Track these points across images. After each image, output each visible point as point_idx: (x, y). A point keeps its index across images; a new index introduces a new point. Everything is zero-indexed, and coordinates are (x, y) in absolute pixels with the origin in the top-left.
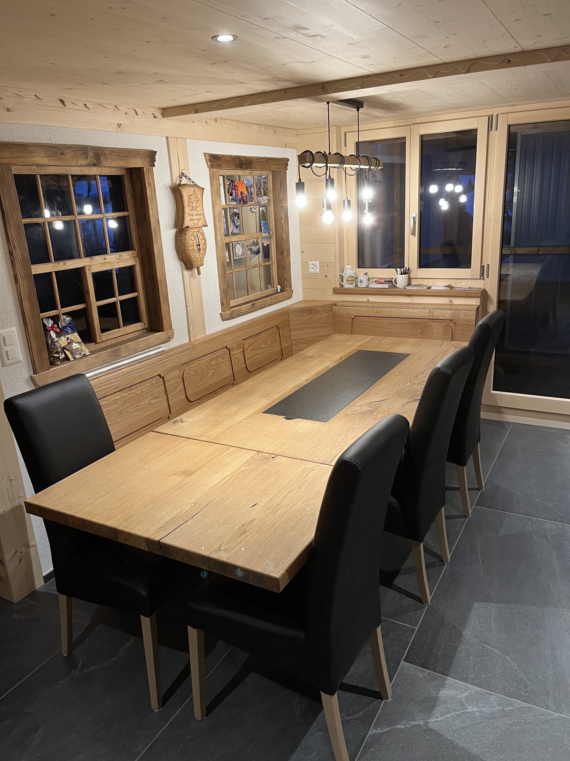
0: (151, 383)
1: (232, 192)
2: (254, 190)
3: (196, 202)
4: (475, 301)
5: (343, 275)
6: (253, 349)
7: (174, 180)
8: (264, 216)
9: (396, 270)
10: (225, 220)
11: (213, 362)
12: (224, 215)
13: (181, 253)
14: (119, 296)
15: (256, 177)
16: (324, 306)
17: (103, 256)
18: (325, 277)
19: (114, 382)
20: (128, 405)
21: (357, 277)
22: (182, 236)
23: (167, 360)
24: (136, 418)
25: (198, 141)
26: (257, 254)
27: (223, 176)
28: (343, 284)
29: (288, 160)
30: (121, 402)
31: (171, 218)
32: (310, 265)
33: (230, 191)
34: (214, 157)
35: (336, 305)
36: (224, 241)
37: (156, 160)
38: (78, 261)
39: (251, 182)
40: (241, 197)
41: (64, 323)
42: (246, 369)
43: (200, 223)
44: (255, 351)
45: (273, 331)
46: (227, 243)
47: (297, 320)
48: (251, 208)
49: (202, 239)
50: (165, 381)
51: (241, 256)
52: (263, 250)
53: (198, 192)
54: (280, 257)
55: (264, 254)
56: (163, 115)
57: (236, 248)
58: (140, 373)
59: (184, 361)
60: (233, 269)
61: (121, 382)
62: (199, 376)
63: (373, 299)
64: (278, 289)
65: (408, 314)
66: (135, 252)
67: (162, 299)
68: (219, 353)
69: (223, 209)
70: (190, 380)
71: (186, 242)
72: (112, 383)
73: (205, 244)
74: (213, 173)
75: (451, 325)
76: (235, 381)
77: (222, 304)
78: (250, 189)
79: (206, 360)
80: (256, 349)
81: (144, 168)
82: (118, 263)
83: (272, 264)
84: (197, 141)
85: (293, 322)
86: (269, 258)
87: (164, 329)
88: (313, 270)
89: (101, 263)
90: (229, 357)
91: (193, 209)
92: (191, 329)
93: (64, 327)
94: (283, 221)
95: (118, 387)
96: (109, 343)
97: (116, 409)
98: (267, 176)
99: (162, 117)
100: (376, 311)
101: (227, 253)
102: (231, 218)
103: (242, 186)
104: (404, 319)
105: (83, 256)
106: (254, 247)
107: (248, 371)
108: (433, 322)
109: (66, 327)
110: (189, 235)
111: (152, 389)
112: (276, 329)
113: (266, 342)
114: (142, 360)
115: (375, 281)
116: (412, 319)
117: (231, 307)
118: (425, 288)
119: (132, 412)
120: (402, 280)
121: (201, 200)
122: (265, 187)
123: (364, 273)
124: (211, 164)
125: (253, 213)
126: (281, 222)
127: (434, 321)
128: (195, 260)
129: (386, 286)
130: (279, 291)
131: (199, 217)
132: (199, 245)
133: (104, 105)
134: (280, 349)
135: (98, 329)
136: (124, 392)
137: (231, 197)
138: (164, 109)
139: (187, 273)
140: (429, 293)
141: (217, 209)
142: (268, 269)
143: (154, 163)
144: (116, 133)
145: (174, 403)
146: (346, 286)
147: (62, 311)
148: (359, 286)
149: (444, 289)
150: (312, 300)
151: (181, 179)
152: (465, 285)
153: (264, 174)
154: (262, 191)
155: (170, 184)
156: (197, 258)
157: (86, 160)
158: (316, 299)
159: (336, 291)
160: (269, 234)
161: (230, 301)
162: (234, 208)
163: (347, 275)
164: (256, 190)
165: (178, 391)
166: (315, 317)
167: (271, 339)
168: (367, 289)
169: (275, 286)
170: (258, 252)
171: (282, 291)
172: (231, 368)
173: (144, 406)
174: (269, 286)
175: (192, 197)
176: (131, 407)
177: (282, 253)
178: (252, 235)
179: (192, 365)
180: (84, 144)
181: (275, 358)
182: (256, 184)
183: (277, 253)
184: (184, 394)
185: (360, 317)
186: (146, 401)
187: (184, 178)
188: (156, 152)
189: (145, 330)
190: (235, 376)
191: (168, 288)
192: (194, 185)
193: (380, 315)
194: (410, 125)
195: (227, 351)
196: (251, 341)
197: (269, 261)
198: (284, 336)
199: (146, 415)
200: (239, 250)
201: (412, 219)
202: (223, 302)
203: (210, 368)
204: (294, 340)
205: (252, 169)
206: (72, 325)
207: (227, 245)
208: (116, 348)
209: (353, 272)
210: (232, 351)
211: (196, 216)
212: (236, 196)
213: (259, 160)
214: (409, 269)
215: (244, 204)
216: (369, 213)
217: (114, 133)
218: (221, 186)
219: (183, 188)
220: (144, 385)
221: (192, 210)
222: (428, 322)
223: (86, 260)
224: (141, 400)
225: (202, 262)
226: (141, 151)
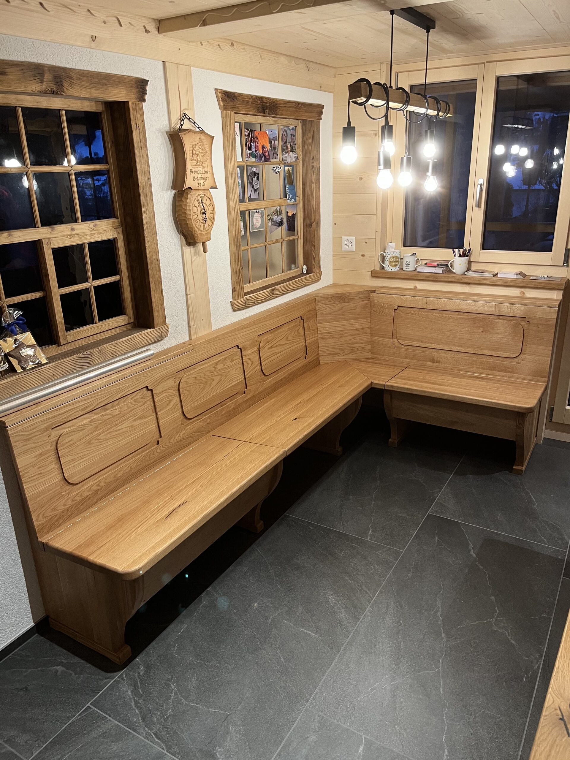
0: (134, 398)
1: (251, 144)
2: (278, 144)
3: (202, 155)
4: (556, 294)
5: (384, 254)
6: (271, 347)
7: (172, 123)
8: (289, 179)
9: (454, 252)
10: (240, 182)
11: (220, 367)
12: (239, 175)
13: (181, 224)
14: (93, 280)
15: (281, 127)
16: (360, 293)
17: (70, 226)
18: (361, 257)
19: (80, 402)
20: (101, 431)
21: (402, 257)
22: (181, 200)
23: (157, 367)
24: (112, 448)
25: (208, 71)
26: (279, 226)
27: (240, 123)
28: (384, 265)
29: (323, 107)
30: (90, 427)
31: (167, 177)
32: (343, 240)
33: (248, 143)
34: (228, 96)
35: (374, 291)
36: (238, 208)
37: (147, 92)
38: (32, 231)
39: (275, 134)
40: (261, 152)
41: (10, 319)
42: (261, 372)
43: (208, 184)
44: (274, 349)
45: (296, 323)
46: (242, 211)
47: (326, 309)
48: (274, 167)
49: (210, 205)
50: (154, 394)
51: (259, 228)
52: (287, 221)
53: (206, 141)
54: (308, 229)
55: (288, 226)
56: (159, 30)
57: (254, 217)
58: (119, 386)
59: (181, 366)
60: (249, 245)
61: (91, 400)
62: (200, 386)
63: (421, 285)
64: (304, 270)
65: (467, 307)
66: (116, 220)
67: (152, 285)
68: (227, 354)
69: (238, 167)
70: (188, 391)
71: (188, 208)
72: (77, 402)
73: (213, 212)
74: (226, 117)
75: (522, 324)
76: (246, 388)
77: (234, 290)
78: (274, 142)
79: (210, 363)
80: (274, 347)
81: (130, 103)
82: (92, 235)
83: (298, 239)
84: (205, 71)
85: (321, 312)
86: (294, 231)
87: (155, 324)
88: (346, 247)
89: (67, 236)
90: (241, 359)
91: (199, 163)
92: (192, 324)
93: (9, 325)
94: (313, 186)
95: (87, 407)
96: (77, 344)
97: (84, 438)
98: (295, 127)
99: (157, 32)
100: (425, 302)
101: (242, 224)
102: (248, 179)
103: (263, 137)
104: (462, 313)
105: (40, 225)
106: (276, 217)
107: (264, 374)
108: (499, 319)
109: (13, 325)
110: (192, 199)
111: (135, 407)
112: (300, 321)
113: (287, 338)
114: (123, 368)
115: (425, 264)
116: (472, 314)
117: (245, 293)
118: (491, 275)
119: (106, 440)
120: (460, 264)
121: (209, 152)
122: (293, 141)
123: (412, 253)
124: (224, 105)
125: (276, 173)
126: (311, 186)
127: (501, 317)
128: (200, 233)
129: (440, 270)
130: (305, 272)
131: (206, 175)
132: (204, 213)
133: (70, 7)
134: (303, 346)
135: (62, 326)
136: (95, 414)
137: (249, 152)
138: (160, 21)
139: (188, 250)
140: (495, 282)
141: (231, 167)
142: (292, 245)
143: (144, 96)
144: (88, 50)
145: (165, 423)
146: (389, 268)
147: (7, 302)
148: (404, 269)
149: (515, 277)
150: (345, 283)
151: (183, 121)
152: (542, 273)
153: (293, 123)
154: (289, 146)
155: (167, 129)
156: (202, 231)
157: (40, 84)
158: (349, 283)
159: (375, 275)
160: (295, 201)
161: (244, 286)
162: (252, 166)
163: (391, 255)
164: (281, 144)
165: (172, 406)
166: (348, 306)
167: (293, 334)
168: (415, 273)
169: (300, 266)
170: (281, 224)
171: (308, 272)
172: (243, 372)
173: (124, 430)
174: (293, 266)
175: (197, 148)
176: (104, 434)
177: (310, 225)
178: (274, 201)
179: (192, 372)
180: (39, 62)
181: (298, 356)
182: (282, 137)
183: (305, 225)
184: (180, 410)
185: (405, 309)
186: (127, 424)
187: (186, 120)
188: (148, 81)
189: (130, 325)
190: (247, 382)
191: (161, 270)
192: (201, 132)
193: (431, 307)
194: (484, 63)
195: (238, 351)
196: (269, 336)
197: (294, 235)
198: (310, 329)
199: (125, 443)
200: (257, 220)
201: (479, 186)
202: (234, 288)
203: (216, 373)
204: (321, 334)
205: (278, 115)
206: (21, 322)
207: (243, 213)
208: (85, 353)
209: (398, 251)
210: (244, 351)
211: (202, 174)
212: (256, 151)
213: (287, 103)
214: (470, 250)
215: (266, 161)
216: (432, 176)
217: (85, 49)
218: (237, 137)
219: (184, 134)
220: (124, 402)
221: (197, 165)
222: (493, 319)
223: (44, 230)
224: (120, 423)
225: (209, 236)
226: (125, 78)
